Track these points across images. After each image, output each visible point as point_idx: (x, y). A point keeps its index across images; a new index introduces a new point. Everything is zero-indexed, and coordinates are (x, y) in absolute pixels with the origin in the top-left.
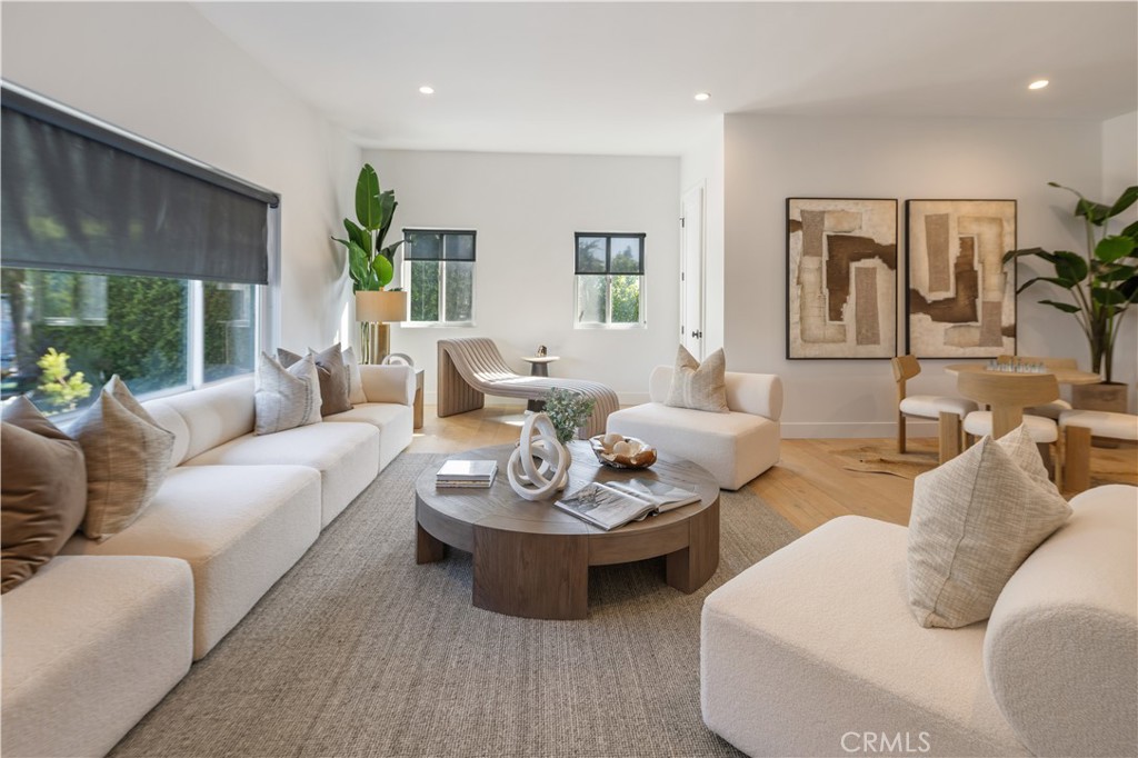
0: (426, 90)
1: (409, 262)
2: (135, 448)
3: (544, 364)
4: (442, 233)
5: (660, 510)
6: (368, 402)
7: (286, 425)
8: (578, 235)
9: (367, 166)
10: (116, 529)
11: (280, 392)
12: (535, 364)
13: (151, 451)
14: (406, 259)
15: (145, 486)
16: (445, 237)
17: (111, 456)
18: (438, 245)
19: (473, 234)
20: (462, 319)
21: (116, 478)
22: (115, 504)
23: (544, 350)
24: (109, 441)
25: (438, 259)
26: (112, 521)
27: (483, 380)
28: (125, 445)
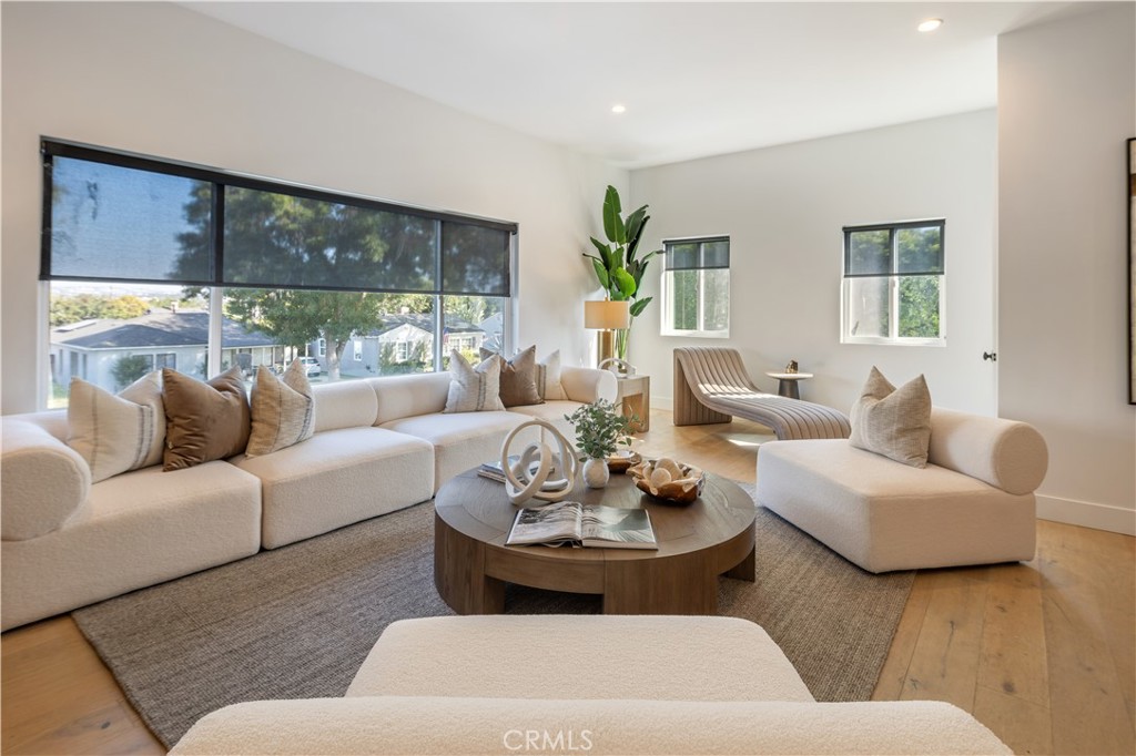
0: (619, 109)
1: (672, 272)
2: (274, 404)
3: (793, 382)
4: (698, 242)
5: (584, 543)
6: (570, 400)
7: (463, 408)
8: (847, 231)
9: (610, 187)
10: (259, 453)
11: (459, 382)
12: (782, 381)
13: (285, 407)
14: (667, 270)
15: (279, 430)
16: (703, 246)
17: (261, 407)
18: (695, 255)
19: (727, 239)
20: (719, 329)
21: (263, 421)
22: (260, 437)
23: (795, 366)
24: (261, 397)
25: (697, 267)
26: (256, 447)
27: (705, 392)
28: (268, 401)
